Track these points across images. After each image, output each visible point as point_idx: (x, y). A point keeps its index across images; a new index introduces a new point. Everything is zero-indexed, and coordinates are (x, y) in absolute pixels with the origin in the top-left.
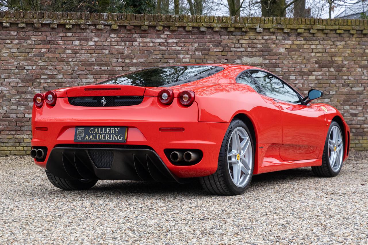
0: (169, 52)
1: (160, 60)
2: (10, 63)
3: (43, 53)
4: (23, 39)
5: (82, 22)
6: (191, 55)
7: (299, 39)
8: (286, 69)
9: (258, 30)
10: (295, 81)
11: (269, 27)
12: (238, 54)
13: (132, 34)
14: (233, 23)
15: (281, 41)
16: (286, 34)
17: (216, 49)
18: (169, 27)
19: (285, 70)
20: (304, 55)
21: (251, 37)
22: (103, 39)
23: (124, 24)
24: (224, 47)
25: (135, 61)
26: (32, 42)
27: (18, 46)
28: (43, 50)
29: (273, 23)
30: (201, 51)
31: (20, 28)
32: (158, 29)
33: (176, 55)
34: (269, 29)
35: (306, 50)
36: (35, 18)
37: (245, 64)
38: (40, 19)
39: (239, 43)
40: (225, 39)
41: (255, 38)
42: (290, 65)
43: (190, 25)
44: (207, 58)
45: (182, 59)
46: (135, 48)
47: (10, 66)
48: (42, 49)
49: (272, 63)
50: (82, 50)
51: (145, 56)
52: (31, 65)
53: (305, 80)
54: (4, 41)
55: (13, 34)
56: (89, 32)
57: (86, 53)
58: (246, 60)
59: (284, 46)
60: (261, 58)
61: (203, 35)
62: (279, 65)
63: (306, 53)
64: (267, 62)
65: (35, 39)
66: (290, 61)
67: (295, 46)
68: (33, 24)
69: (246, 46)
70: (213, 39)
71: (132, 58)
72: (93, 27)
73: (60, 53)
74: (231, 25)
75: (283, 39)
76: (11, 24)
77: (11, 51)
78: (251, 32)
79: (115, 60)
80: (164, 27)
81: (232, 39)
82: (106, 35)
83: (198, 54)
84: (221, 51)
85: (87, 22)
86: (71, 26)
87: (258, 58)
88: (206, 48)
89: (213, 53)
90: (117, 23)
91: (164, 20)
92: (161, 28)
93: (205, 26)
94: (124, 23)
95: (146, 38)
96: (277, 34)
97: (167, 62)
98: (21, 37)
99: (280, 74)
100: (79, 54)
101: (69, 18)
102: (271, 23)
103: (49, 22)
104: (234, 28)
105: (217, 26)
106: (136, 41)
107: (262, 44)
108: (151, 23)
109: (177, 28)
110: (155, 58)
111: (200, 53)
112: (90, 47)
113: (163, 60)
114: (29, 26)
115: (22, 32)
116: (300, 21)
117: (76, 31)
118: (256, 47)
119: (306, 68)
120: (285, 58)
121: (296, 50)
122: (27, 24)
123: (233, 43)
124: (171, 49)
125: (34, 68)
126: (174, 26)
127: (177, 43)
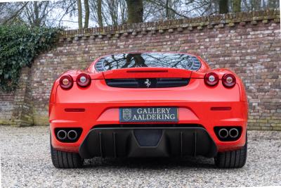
0: (276, 41)
1: (269, 49)
3: (186, 50)
4: (173, 40)
13: (246, 28)
22: (225, 35)
23: (238, 21)
25: (249, 51)
26: (179, 43)
27: (171, 46)
31: (170, 32)
32: (264, 22)
36: (178, 24)
38: (181, 24)
46: (249, 41)
48: (185, 47)
50: (211, 45)
51: (257, 46)
54: (162, 43)
55: (167, 38)
56: (215, 30)
57: (214, 48)
65: (181, 40)
68: (177, 29)
71: (247, 49)
72: (217, 27)
73: (196, 49)
76: (164, 30)
79: (234, 51)
80: (269, 20)
82: (227, 31)
85: (211, 23)
86: (201, 28)
90: (232, 21)
91: (268, 14)
95: (257, 31)
97: (275, 50)
100: (209, 49)
101: (199, 21)
103: (186, 26)
106: (249, 34)
108: (258, 18)
110: (265, 47)
112: (216, 43)
115: (172, 36)
117: (206, 31)
122: (174, 29)
124: (277, 38)
126: (277, 18)
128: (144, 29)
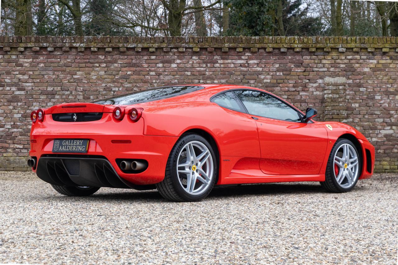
0: (250, 73)
1: (242, 81)
2: (99, 85)
3: (129, 75)
4: (110, 62)
5: (164, 45)
6: (272, 75)
7: (384, 58)
8: (371, 89)
9: (340, 50)
10: (381, 101)
11: (351, 47)
12: (320, 74)
13: (214, 55)
14: (314, 43)
15: (365, 60)
16: (371, 53)
17: (298, 69)
18: (249, 49)
19: (369, 90)
20: (389, 74)
21: (334, 57)
22: (185, 61)
23: (205, 47)
24: (306, 67)
26: (118, 66)
27: (106, 69)
28: (129, 73)
29: (356, 43)
30: (282, 71)
31: (107, 52)
32: (238, 51)
33: (257, 76)
34: (352, 48)
35: (392, 70)
36: (121, 43)
37: (327, 84)
38: (126, 43)
39: (321, 63)
40: (307, 59)
41: (338, 58)
42: (375, 85)
43: (270, 47)
44: (288, 78)
45: (263, 80)
46: (216, 70)
47: (98, 88)
48: (127, 71)
49: (356, 83)
50: (165, 72)
51: (226, 77)
52: (117, 87)
53: (392, 99)
54: (93, 64)
55: (101, 58)
56: (171, 54)
57: (169, 75)
58: (328, 80)
59: (369, 65)
60: (344, 78)
61: (285, 55)
62: (364, 84)
63: (392, 72)
64: (351, 81)
65: (121, 62)
66: (375, 80)
67: (380, 66)
68: (119, 48)
69: (328, 66)
70: (294, 60)
71: (214, 79)
72: (175, 50)
73: (144, 75)
74: (312, 46)
75: (367, 59)
76: (99, 48)
77: (100, 73)
78: (333, 52)
79: (197, 81)
80: (244, 49)
81: (314, 59)
82: (188, 57)
83: (279, 74)
84: (302, 71)
85: (169, 45)
86: (154, 50)
87: (341, 77)
88: (287, 69)
89: (295, 73)
90: (198, 45)
91: (244, 42)
92: (241, 50)
93: (286, 47)
94: (205, 45)
95: (227, 59)
96: (361, 54)
97: (248, 82)
98: (109, 61)
99: (364, 94)
100: (162, 76)
101: (152, 42)
102: (355, 43)
103: (133, 46)
104: (315, 49)
105: (298, 46)
106: (217, 62)
107: (345, 64)
108: (231, 45)
109: (257, 49)
110: (236, 79)
111: (281, 74)
112: (173, 69)
113: (244, 81)
114: (115, 50)
115: (109, 56)
116: (385, 40)
117: (159, 54)
118: (339, 67)
119: (392, 88)
120: (370, 77)
121: (382, 69)
122: (113, 48)
123: (316, 63)
124: (252, 70)
125: (121, 89)
126: (254, 47)
127: (258, 64)
128: (67, 45)
